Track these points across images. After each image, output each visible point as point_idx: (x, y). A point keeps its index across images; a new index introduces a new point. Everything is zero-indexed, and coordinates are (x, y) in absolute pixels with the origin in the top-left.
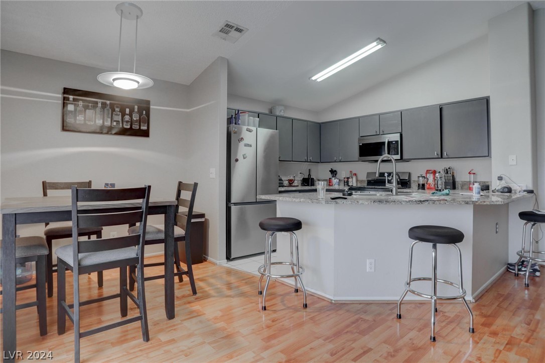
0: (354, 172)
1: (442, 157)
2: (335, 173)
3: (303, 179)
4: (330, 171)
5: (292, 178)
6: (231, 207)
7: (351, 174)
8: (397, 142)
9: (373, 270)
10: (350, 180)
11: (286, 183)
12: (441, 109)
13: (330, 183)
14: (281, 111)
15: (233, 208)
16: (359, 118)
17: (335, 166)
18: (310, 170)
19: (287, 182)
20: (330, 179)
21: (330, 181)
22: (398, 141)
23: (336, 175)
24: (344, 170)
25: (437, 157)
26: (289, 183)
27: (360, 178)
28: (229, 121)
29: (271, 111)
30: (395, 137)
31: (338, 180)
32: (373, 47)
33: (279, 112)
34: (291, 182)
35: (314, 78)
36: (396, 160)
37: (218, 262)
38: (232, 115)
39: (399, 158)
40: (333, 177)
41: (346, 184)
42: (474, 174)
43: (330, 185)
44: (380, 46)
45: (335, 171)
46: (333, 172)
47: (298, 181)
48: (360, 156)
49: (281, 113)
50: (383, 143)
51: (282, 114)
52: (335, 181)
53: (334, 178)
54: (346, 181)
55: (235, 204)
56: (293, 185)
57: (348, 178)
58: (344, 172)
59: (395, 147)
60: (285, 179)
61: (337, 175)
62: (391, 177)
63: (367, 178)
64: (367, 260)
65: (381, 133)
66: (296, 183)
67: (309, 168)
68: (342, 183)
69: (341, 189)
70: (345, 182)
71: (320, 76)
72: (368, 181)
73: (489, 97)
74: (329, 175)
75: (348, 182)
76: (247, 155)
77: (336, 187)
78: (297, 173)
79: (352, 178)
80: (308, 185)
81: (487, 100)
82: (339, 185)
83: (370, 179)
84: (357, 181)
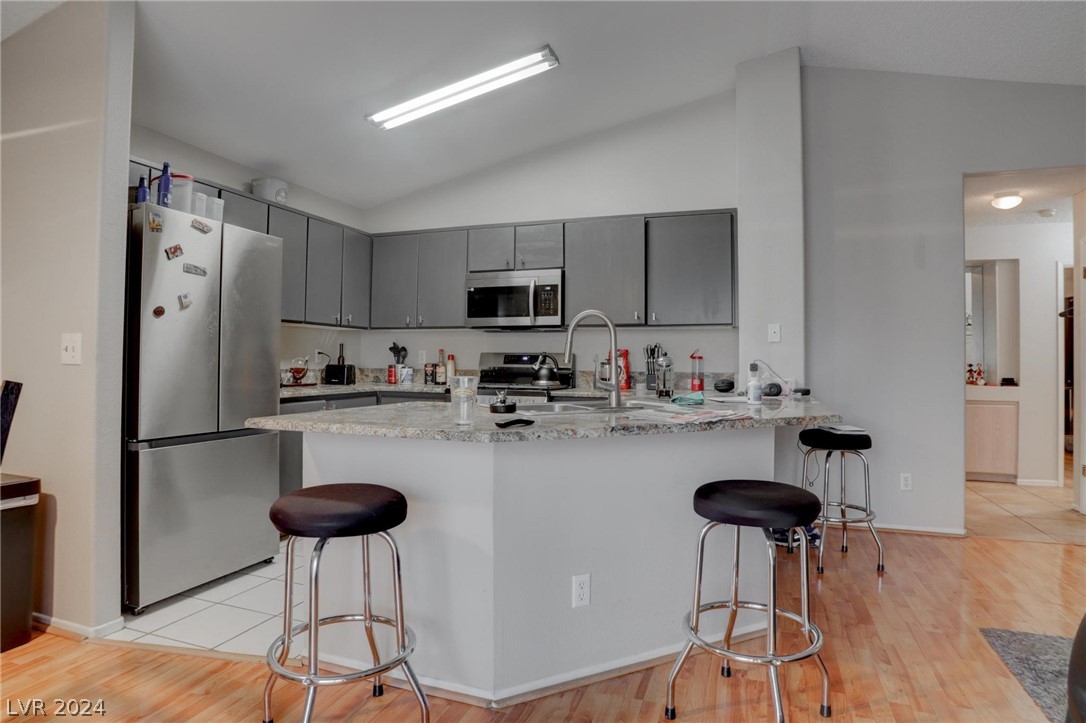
0: (448, 353)
1: (646, 324)
2: (403, 353)
3: (328, 367)
4: (391, 349)
5: (300, 364)
6: (137, 453)
7: (443, 358)
8: (554, 287)
9: (586, 601)
10: (441, 370)
11: (287, 377)
12: (647, 225)
13: (390, 376)
14: (278, 194)
15: (145, 455)
16: (468, 229)
17: (402, 338)
18: (342, 346)
19: (290, 375)
20: (390, 367)
21: (390, 372)
22: (556, 286)
23: (404, 358)
24: (423, 348)
25: (637, 322)
26: (294, 377)
27: (463, 365)
28: (136, 195)
29: (251, 189)
30: (552, 277)
31: (410, 371)
32: (531, 65)
33: (274, 192)
34: (298, 375)
35: (377, 118)
36: (617, 326)
37: (90, 631)
38: (142, 180)
39: (559, 323)
40: (398, 362)
41: (429, 378)
42: (701, 358)
43: (390, 382)
44: (545, 67)
45: (404, 349)
46: (399, 352)
47: (314, 370)
48: (469, 316)
49: (279, 198)
50: (524, 290)
51: (281, 200)
52: (403, 372)
53: (400, 366)
54: (429, 373)
55: (152, 443)
56: (304, 381)
57: (435, 366)
58: (424, 352)
59: (547, 300)
60: (284, 369)
61: (406, 360)
62: (538, 363)
63: (480, 364)
64: (574, 578)
65: (519, 266)
66: (310, 378)
67: (340, 342)
68: (421, 378)
69: (416, 390)
70: (426, 375)
71: (394, 117)
72: (482, 372)
73: (735, 210)
74: (391, 358)
75: (434, 374)
76: (191, 298)
77: (406, 386)
78: (313, 353)
79: (445, 365)
80: (341, 383)
81: (730, 217)
82: (412, 381)
83: (486, 368)
84: (456, 372)
